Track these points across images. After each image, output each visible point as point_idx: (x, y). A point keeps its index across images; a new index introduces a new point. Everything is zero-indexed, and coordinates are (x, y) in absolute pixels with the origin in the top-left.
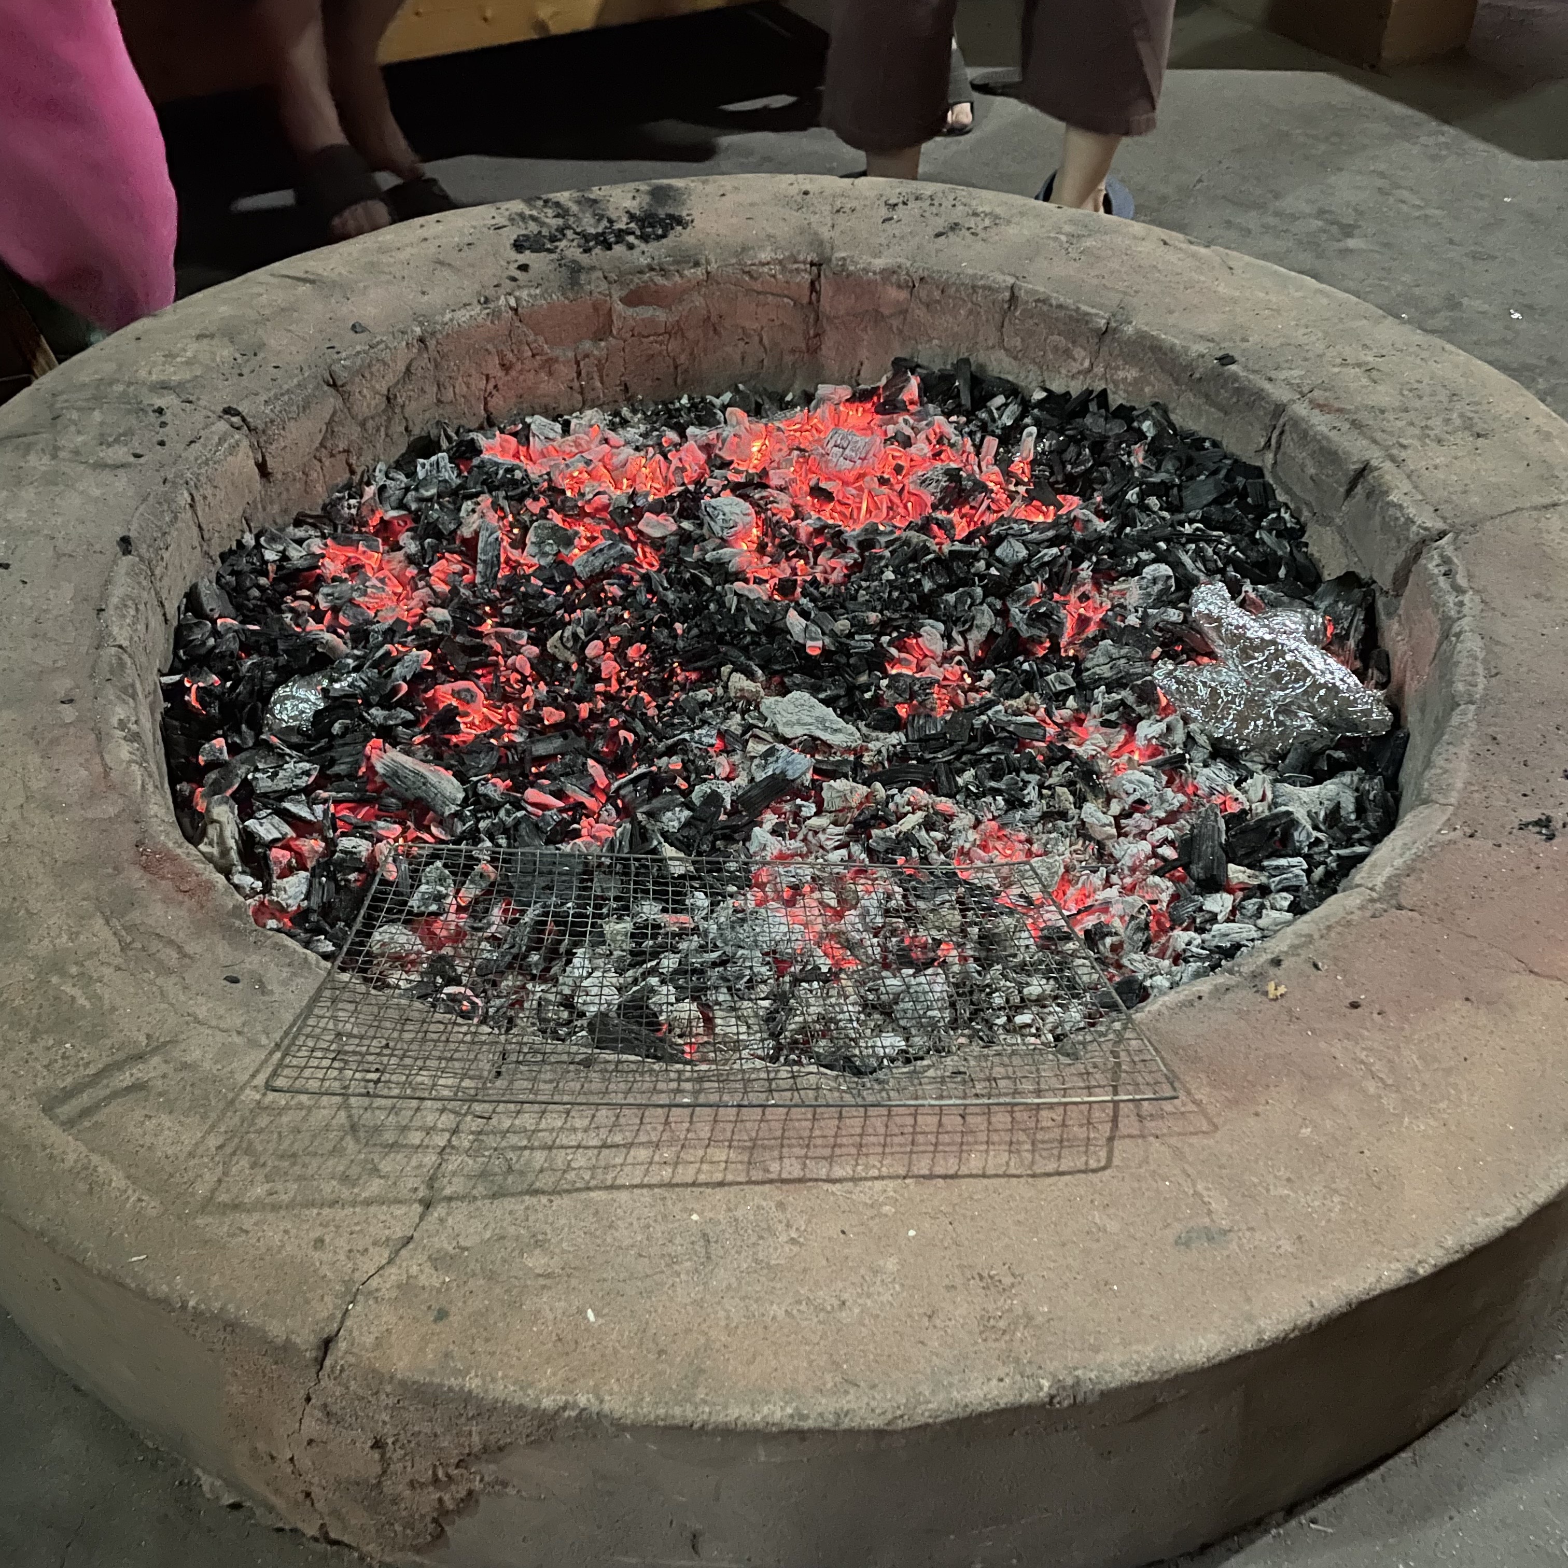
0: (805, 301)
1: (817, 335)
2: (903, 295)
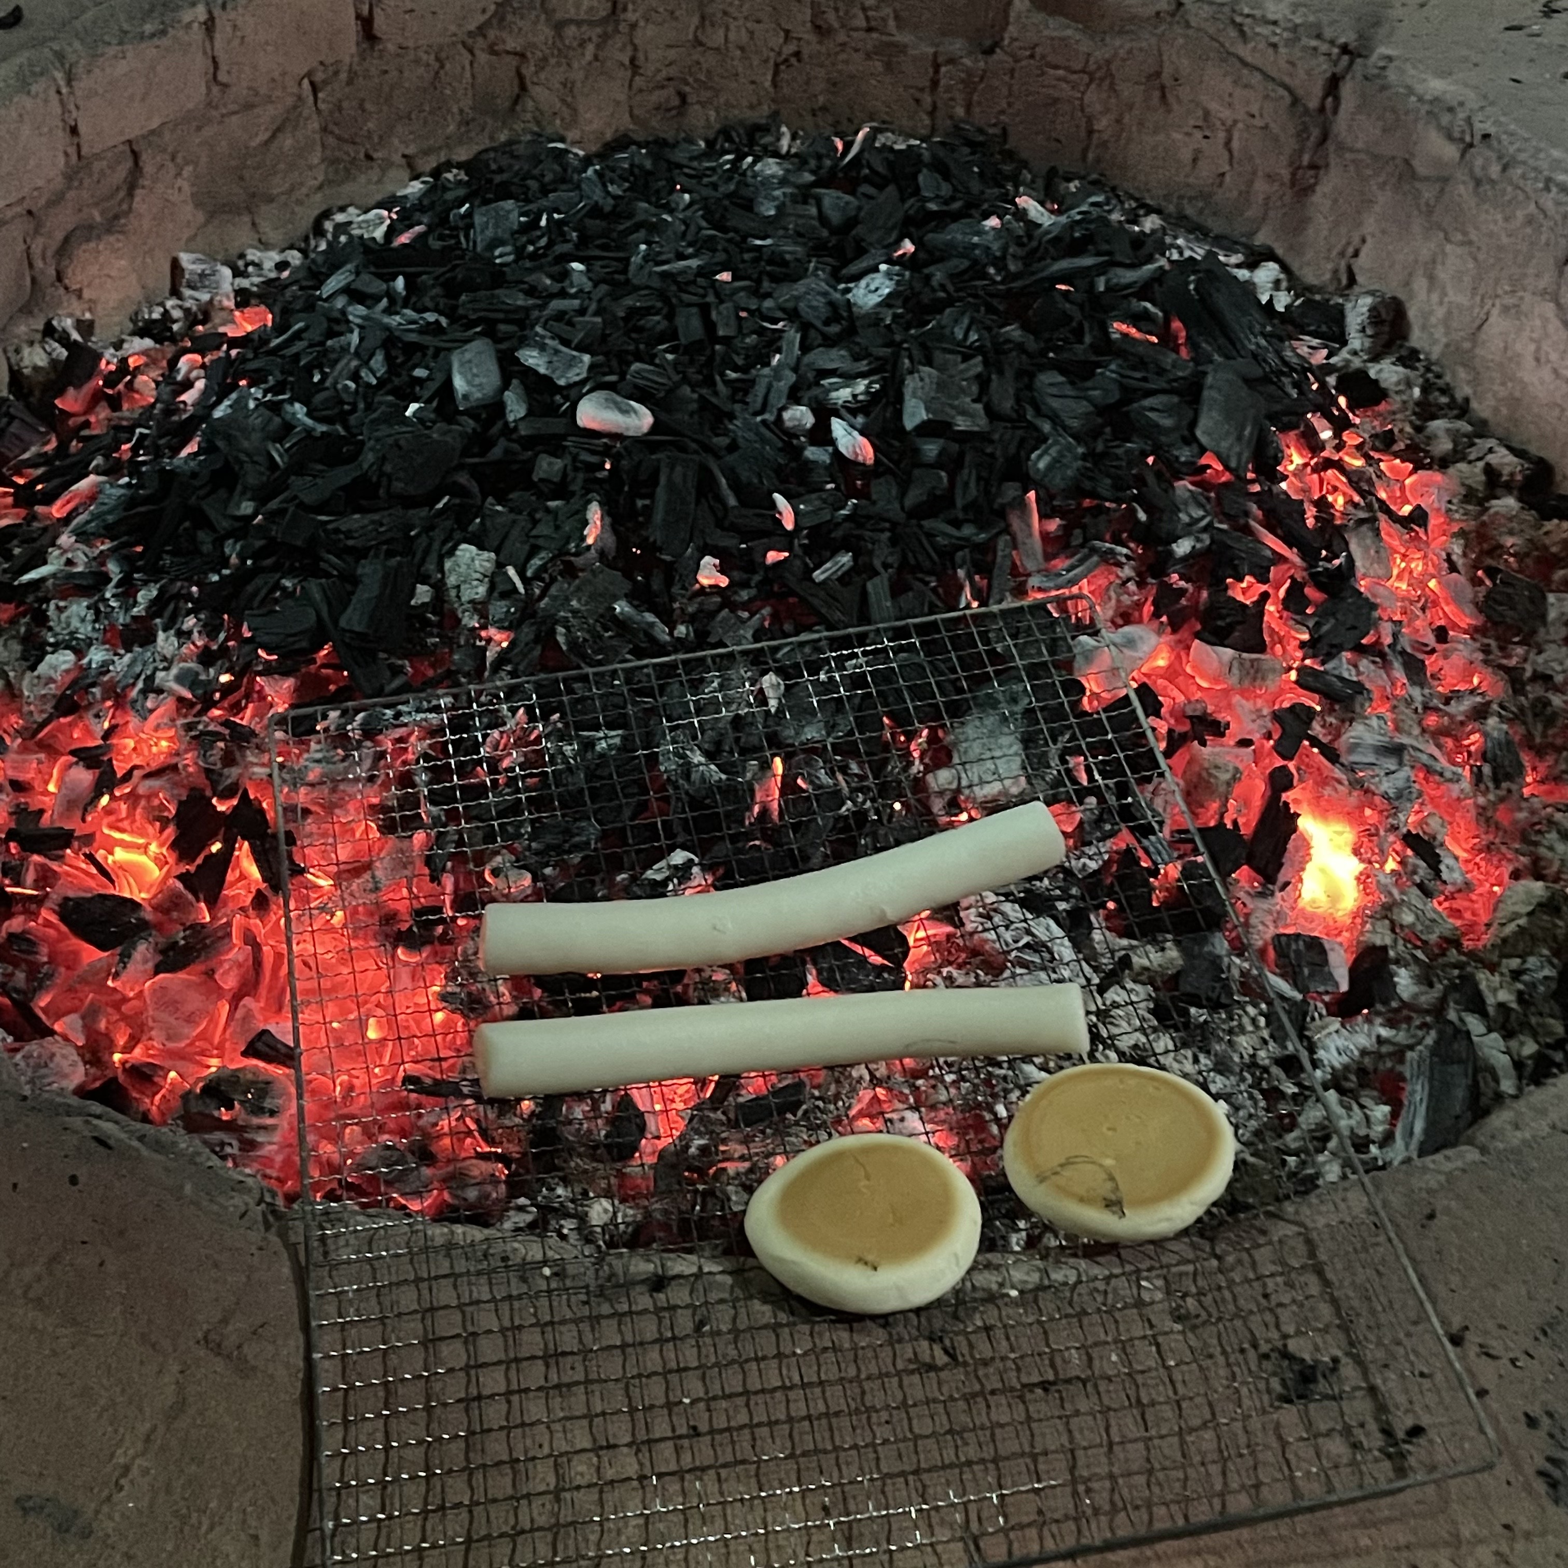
0: (1313, 104)
1: (1313, 166)
2: (1451, 152)
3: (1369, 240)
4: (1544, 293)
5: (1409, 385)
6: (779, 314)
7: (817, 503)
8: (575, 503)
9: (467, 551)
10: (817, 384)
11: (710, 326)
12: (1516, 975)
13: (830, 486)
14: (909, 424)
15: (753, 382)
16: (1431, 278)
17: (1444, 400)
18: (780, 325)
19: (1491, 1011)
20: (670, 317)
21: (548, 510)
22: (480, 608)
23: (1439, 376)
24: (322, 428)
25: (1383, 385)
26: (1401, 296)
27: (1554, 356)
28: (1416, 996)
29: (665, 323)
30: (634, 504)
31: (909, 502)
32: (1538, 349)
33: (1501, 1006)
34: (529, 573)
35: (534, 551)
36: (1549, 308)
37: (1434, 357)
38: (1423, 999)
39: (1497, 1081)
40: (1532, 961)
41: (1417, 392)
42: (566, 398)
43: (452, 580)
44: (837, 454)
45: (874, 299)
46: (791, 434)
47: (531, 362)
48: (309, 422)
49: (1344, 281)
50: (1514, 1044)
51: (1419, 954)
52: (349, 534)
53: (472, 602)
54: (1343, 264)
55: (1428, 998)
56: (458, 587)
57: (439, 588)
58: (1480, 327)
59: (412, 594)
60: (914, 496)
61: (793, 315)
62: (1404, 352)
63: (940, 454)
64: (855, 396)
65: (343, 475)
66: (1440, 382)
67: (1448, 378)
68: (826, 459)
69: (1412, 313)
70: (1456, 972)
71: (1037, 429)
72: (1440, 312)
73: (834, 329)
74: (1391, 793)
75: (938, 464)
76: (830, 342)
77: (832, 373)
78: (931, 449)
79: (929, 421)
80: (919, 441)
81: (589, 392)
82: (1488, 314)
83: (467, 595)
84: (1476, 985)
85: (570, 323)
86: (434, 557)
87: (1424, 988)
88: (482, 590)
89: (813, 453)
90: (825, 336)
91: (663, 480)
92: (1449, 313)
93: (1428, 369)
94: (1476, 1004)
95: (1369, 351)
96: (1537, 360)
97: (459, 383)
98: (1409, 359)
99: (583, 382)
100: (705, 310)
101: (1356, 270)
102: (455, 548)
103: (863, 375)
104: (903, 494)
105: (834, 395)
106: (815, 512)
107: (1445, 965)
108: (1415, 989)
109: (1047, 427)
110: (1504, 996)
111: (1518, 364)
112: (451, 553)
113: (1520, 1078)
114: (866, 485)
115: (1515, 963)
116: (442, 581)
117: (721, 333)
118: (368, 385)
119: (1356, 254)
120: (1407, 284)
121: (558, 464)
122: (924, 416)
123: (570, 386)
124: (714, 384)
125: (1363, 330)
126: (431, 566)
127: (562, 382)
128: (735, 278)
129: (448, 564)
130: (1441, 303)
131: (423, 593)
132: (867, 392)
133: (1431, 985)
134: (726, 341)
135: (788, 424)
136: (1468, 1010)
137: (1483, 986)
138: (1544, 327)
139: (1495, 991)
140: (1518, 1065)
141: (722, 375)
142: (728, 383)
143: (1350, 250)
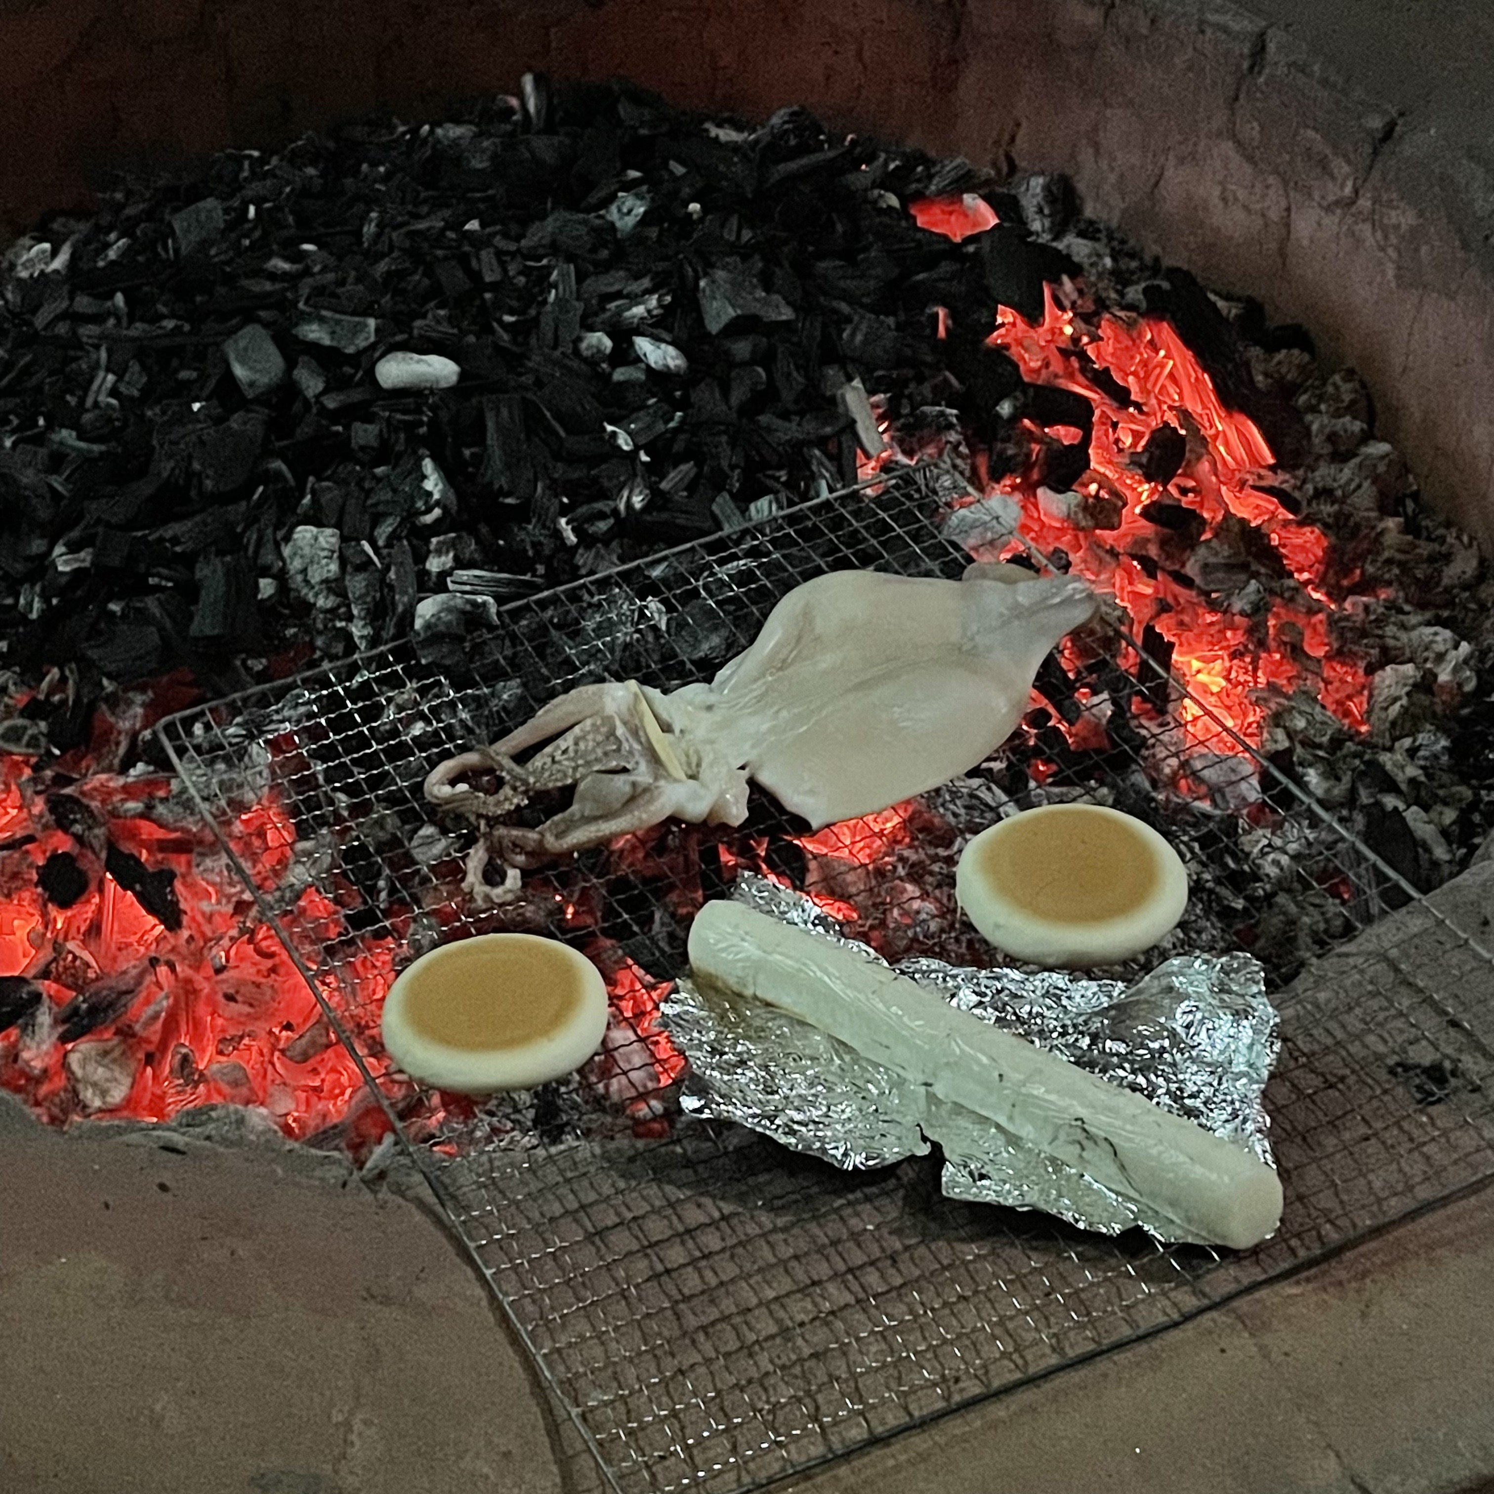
3: (1025, 123)
4: (1219, 134)
5: (1100, 256)
6: (541, 251)
7: (648, 419)
8: (407, 464)
9: (304, 533)
10: (604, 310)
11: (475, 276)
12: (1412, 752)
13: (652, 401)
14: (714, 327)
15: (536, 320)
16: (1096, 146)
17: (1134, 264)
18: (545, 262)
19: (1404, 787)
20: (429, 273)
21: (378, 480)
22: (334, 586)
23: (1123, 242)
24: (96, 448)
25: (1076, 259)
26: (1069, 172)
27: (1241, 194)
28: (1328, 791)
29: (426, 282)
30: (461, 454)
31: (734, 400)
32: (1224, 190)
33: (1412, 781)
34: (381, 543)
35: (377, 520)
36: (1228, 147)
37: (1114, 224)
38: (1336, 792)
39: (1428, 850)
40: (1422, 738)
41: (1108, 262)
42: (357, 368)
43: (296, 565)
44: (649, 369)
45: (630, 221)
46: (592, 362)
47: (312, 336)
48: (82, 445)
49: (1005, 169)
50: (1433, 815)
51: (1321, 753)
52: (175, 540)
53: (326, 581)
54: (1001, 152)
55: (1339, 790)
56: (304, 571)
57: (282, 577)
58: (1156, 184)
59: (256, 588)
60: (738, 395)
61: (554, 248)
62: (1082, 226)
63: (753, 352)
64: (649, 311)
65: (145, 488)
66: (1126, 247)
67: (1132, 242)
68: (643, 377)
69: (1081, 187)
70: (1357, 762)
71: (835, 311)
72: (1112, 178)
73: (604, 254)
74: (1248, 608)
75: (754, 361)
76: (604, 267)
77: (618, 295)
78: (742, 348)
79: (738, 317)
80: (727, 344)
81: (382, 356)
82: (1163, 168)
83: (315, 577)
84: (1381, 767)
85: (333, 295)
86: (270, 546)
87: (1332, 782)
88: (334, 567)
89: (620, 375)
90: (596, 264)
91: (490, 425)
92: (1122, 176)
93: (1110, 238)
94: (1390, 785)
95: (1051, 230)
96: (1224, 200)
97: (239, 371)
98: (1089, 232)
99: (373, 347)
100: (464, 260)
101: (1014, 155)
102: (291, 532)
103: (649, 292)
104: (726, 394)
105: (627, 314)
106: (649, 427)
107: (1345, 757)
108: (1326, 785)
109: (844, 308)
110: (1412, 771)
111: (1206, 209)
112: (287, 538)
113: (1450, 843)
114: (686, 396)
115: (1407, 742)
116: (284, 570)
117: (488, 279)
118: (131, 398)
119: (1013, 139)
120: (1073, 156)
121: (372, 429)
122: (731, 313)
123: (360, 353)
124: (492, 332)
125: (1040, 211)
126: (268, 557)
127: (351, 350)
128: (483, 225)
129: (286, 551)
130: (1112, 170)
131: (267, 587)
132: (660, 305)
133: (1338, 779)
134: (494, 287)
135: (586, 353)
136: (1382, 791)
137: (1389, 766)
138: (1226, 167)
139: (1402, 768)
140: (1445, 833)
141: (500, 322)
142: (506, 326)
143: (1006, 137)
